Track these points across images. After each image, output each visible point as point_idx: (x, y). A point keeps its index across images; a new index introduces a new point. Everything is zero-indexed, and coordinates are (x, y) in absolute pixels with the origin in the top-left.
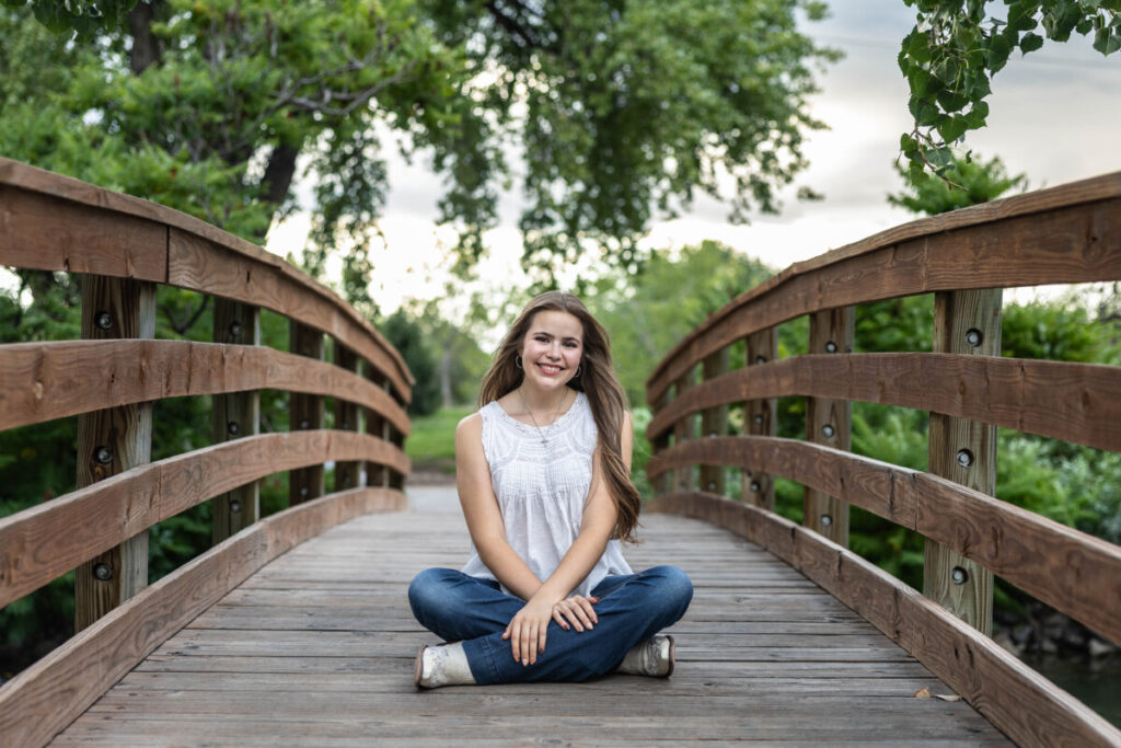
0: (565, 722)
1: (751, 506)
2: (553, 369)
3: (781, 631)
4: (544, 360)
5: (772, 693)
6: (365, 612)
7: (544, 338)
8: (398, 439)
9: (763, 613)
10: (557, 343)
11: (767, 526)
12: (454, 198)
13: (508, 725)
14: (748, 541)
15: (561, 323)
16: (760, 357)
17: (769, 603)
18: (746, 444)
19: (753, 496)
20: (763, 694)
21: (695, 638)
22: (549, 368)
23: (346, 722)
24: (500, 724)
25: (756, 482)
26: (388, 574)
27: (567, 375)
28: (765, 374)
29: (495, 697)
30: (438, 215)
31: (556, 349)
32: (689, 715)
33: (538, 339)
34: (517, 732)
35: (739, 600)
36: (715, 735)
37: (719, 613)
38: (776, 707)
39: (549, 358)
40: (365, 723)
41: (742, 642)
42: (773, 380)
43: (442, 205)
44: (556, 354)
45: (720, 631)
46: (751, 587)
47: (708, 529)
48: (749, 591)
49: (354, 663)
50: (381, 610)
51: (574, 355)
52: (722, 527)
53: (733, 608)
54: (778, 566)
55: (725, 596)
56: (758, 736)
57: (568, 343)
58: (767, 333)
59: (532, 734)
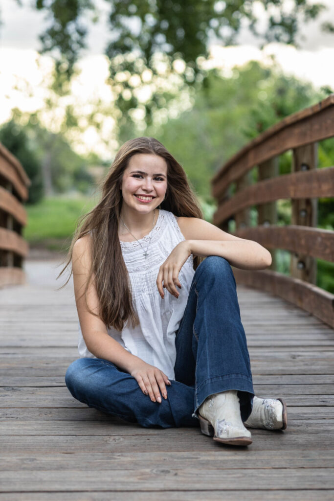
0: (172, 457)
1: (298, 281)
2: (147, 198)
3: (328, 381)
4: (140, 192)
5: (325, 431)
6: (11, 372)
7: (140, 175)
8: (18, 228)
9: (313, 367)
10: (149, 178)
11: (312, 297)
12: (52, 33)
13: (129, 459)
14: (297, 307)
15: (152, 163)
16: (303, 165)
17: (318, 359)
18: (295, 233)
19: (299, 273)
20: (317, 432)
21: (263, 389)
22: (144, 198)
23: (8, 459)
24: (123, 459)
25: (302, 262)
26: (24, 340)
27: (158, 201)
28: (309, 180)
29: (117, 437)
30: (39, 45)
31: (149, 183)
32: (263, 449)
33: (134, 176)
34: (136, 464)
35: (294, 357)
36: (284, 464)
37: (280, 368)
38: (328, 443)
39: (144, 190)
40: (22, 460)
41: (300, 391)
42: (315, 185)
43: (42, 39)
44: (150, 188)
45: (281, 383)
46: (303, 346)
47: (265, 299)
48: (302, 349)
49: (8, 412)
50: (23, 369)
51: (162, 186)
52: (275, 296)
53: (289, 363)
54: (321, 329)
55: (283, 354)
56: (317, 464)
57: (157, 178)
58: (309, 148)
59: (147, 466)
